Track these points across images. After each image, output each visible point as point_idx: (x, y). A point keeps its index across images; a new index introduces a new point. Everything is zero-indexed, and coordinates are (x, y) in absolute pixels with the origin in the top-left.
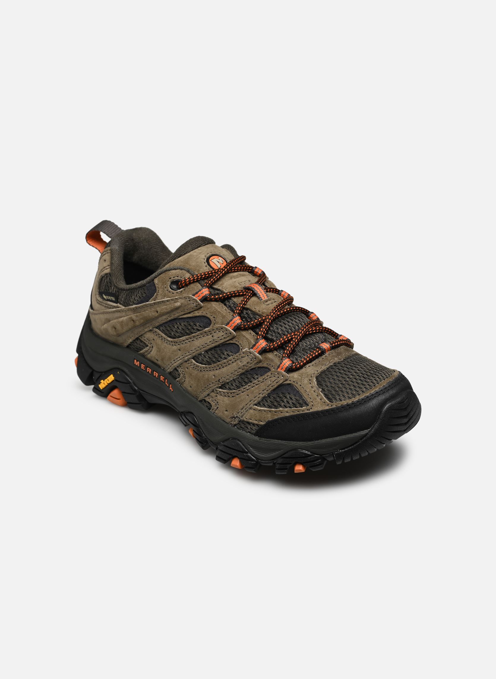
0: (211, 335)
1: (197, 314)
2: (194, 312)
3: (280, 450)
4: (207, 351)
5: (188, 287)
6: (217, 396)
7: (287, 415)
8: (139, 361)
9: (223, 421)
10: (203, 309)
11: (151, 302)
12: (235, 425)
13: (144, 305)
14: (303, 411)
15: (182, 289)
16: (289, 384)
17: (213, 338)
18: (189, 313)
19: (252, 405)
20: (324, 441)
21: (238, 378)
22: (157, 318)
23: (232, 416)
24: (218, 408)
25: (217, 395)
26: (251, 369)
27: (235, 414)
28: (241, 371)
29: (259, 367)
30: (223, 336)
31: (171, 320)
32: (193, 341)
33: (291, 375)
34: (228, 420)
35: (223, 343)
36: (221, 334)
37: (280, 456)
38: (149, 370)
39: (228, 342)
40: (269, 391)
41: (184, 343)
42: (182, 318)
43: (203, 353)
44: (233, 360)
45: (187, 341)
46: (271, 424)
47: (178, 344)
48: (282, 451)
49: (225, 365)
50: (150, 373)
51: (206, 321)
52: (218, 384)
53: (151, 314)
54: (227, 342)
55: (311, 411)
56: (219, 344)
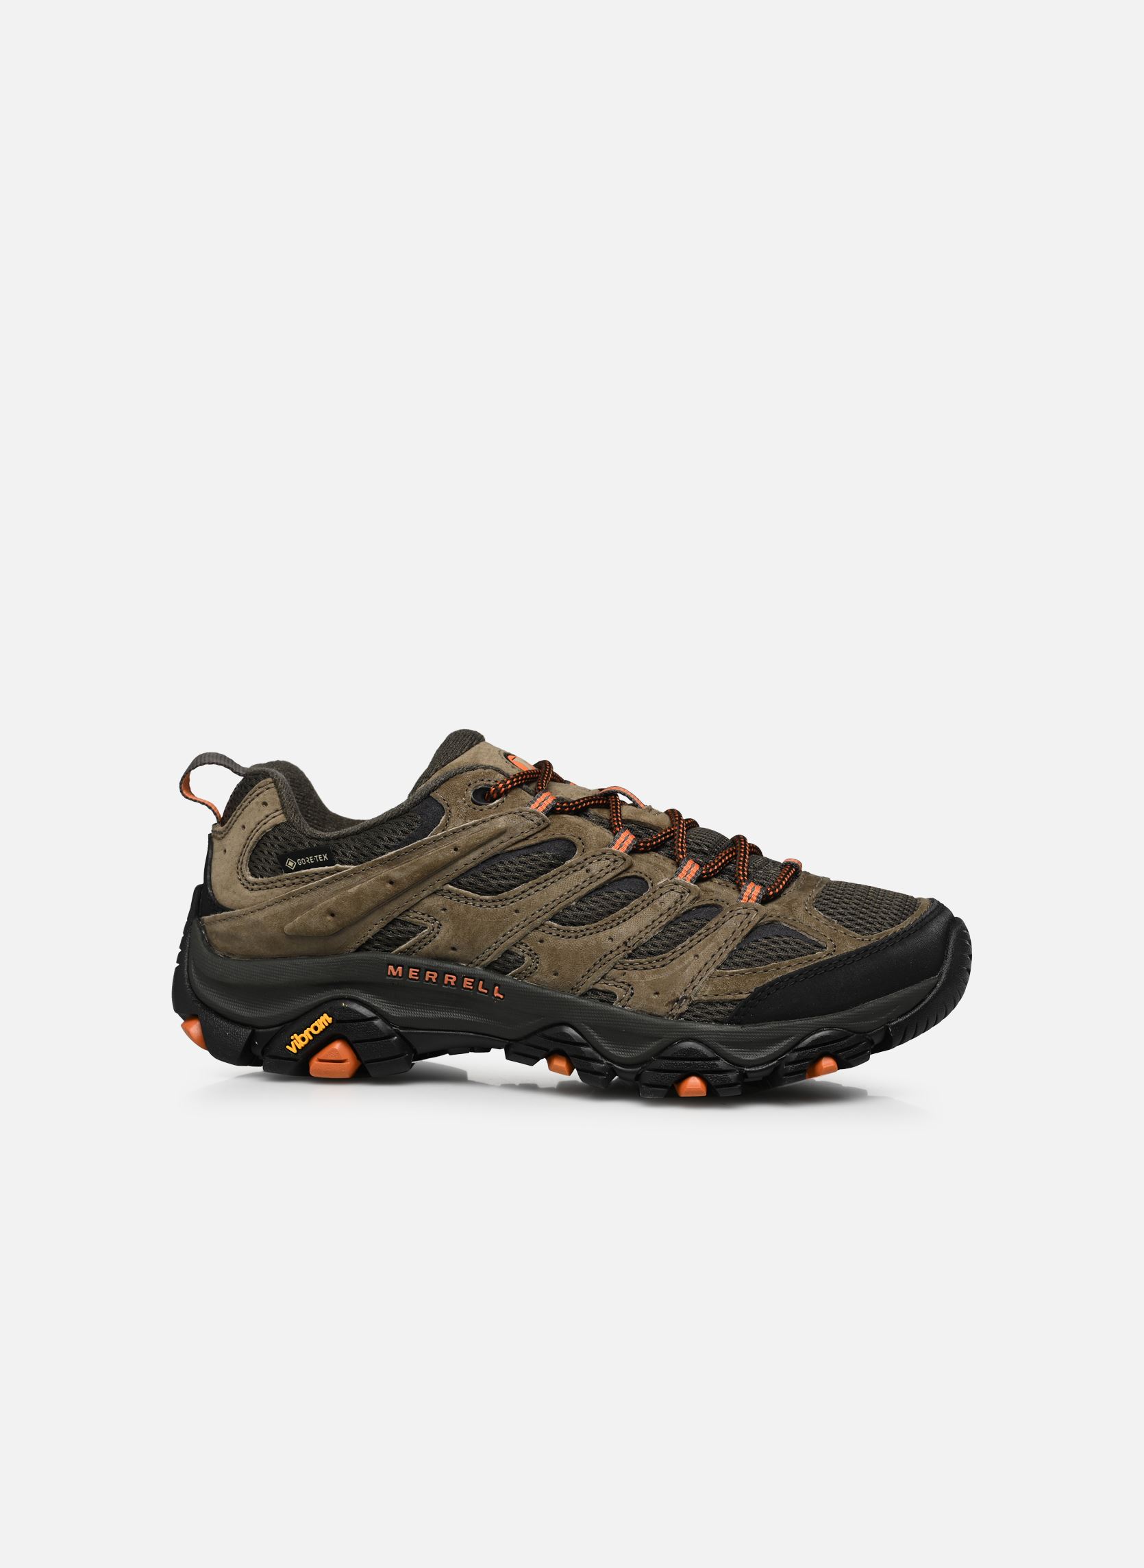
0: (584, 870)
1: (541, 837)
2: (535, 836)
3: (787, 1038)
4: (581, 900)
5: (508, 795)
6: (624, 974)
7: (791, 971)
8: (400, 966)
9: (651, 1015)
10: (551, 827)
11: (436, 833)
12: (681, 1015)
13: (420, 844)
14: (820, 958)
15: (497, 801)
16: (772, 922)
17: (590, 874)
18: (527, 839)
19: (712, 970)
20: (871, 1004)
21: (662, 932)
22: (455, 860)
23: (673, 998)
24: (632, 994)
25: (626, 971)
26: (685, 913)
27: (679, 994)
28: (665, 920)
29: (698, 907)
30: (609, 866)
31: (487, 860)
32: (544, 887)
33: (771, 906)
34: (663, 1009)
35: (611, 879)
36: (604, 863)
37: (792, 1048)
38: (430, 975)
39: (622, 876)
40: (739, 940)
41: (524, 895)
42: (512, 851)
43: (574, 903)
44: (645, 904)
45: (532, 891)
46: (760, 995)
47: (510, 901)
48: (793, 1038)
49: (628, 915)
50: (434, 981)
51: (567, 848)
52: (624, 951)
53: (442, 857)
54: (619, 877)
55: (835, 955)
56: (604, 882)
